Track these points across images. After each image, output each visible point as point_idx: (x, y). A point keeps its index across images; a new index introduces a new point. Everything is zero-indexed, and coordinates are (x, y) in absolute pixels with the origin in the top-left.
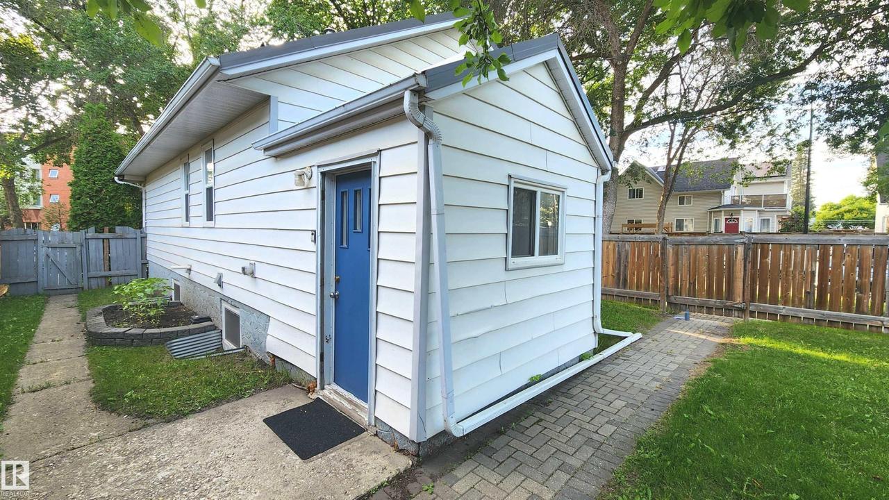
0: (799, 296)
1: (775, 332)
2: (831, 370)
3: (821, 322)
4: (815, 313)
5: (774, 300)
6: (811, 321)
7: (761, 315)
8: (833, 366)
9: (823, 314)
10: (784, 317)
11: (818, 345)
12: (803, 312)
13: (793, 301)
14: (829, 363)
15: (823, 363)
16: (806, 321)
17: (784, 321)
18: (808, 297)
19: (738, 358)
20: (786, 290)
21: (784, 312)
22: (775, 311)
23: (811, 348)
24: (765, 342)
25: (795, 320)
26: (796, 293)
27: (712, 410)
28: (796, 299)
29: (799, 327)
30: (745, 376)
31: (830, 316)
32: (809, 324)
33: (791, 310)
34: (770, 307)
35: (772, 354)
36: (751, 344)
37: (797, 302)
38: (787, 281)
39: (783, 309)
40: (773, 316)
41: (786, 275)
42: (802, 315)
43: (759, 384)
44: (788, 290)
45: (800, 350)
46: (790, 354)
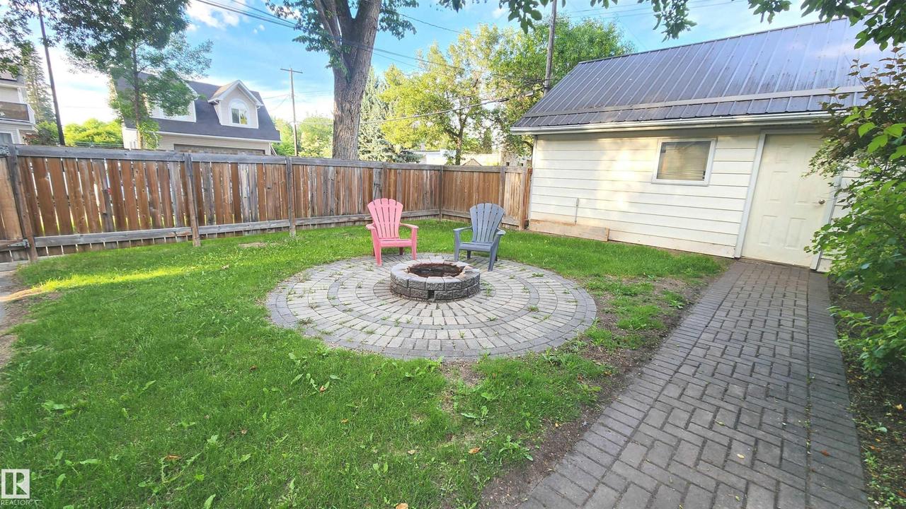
0: (96, 220)
1: (79, 266)
2: (159, 288)
3: (124, 244)
4: (117, 235)
5: (67, 229)
6: (114, 245)
7: (54, 250)
8: (158, 284)
9: (125, 235)
10: (84, 246)
11: (133, 267)
12: (104, 237)
13: (91, 226)
14: (154, 282)
15: (148, 283)
16: (109, 245)
17: (84, 251)
18: (106, 219)
19: (53, 313)
20: (79, 216)
21: (82, 241)
22: (72, 242)
23: (128, 272)
24: (77, 281)
25: (97, 247)
26: (92, 217)
27: (59, 402)
28: (94, 224)
29: (102, 254)
30: (77, 332)
31: (132, 235)
32: (113, 248)
33: (90, 237)
34: (64, 238)
35: (93, 292)
36: (60, 290)
37: (95, 227)
38: (78, 203)
39: (79, 238)
40: (70, 248)
41: (76, 197)
42: (104, 241)
43: (100, 334)
44: (81, 214)
45: (119, 279)
46: (113, 286)
